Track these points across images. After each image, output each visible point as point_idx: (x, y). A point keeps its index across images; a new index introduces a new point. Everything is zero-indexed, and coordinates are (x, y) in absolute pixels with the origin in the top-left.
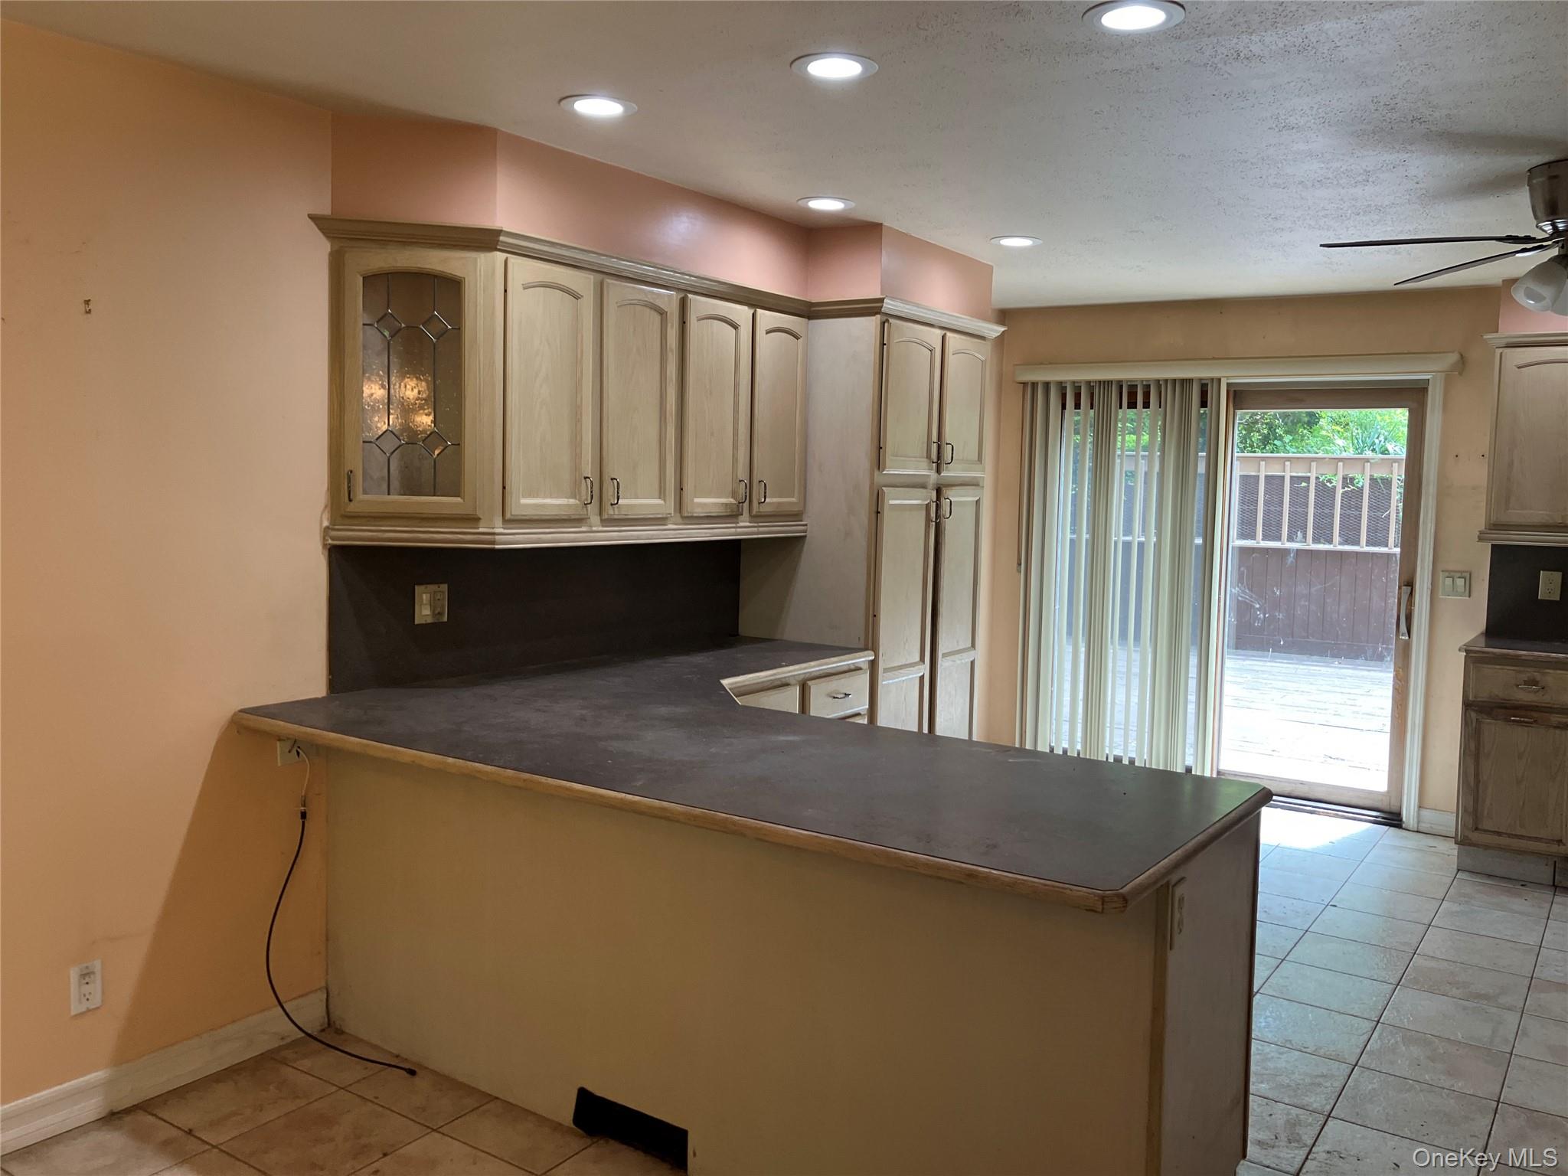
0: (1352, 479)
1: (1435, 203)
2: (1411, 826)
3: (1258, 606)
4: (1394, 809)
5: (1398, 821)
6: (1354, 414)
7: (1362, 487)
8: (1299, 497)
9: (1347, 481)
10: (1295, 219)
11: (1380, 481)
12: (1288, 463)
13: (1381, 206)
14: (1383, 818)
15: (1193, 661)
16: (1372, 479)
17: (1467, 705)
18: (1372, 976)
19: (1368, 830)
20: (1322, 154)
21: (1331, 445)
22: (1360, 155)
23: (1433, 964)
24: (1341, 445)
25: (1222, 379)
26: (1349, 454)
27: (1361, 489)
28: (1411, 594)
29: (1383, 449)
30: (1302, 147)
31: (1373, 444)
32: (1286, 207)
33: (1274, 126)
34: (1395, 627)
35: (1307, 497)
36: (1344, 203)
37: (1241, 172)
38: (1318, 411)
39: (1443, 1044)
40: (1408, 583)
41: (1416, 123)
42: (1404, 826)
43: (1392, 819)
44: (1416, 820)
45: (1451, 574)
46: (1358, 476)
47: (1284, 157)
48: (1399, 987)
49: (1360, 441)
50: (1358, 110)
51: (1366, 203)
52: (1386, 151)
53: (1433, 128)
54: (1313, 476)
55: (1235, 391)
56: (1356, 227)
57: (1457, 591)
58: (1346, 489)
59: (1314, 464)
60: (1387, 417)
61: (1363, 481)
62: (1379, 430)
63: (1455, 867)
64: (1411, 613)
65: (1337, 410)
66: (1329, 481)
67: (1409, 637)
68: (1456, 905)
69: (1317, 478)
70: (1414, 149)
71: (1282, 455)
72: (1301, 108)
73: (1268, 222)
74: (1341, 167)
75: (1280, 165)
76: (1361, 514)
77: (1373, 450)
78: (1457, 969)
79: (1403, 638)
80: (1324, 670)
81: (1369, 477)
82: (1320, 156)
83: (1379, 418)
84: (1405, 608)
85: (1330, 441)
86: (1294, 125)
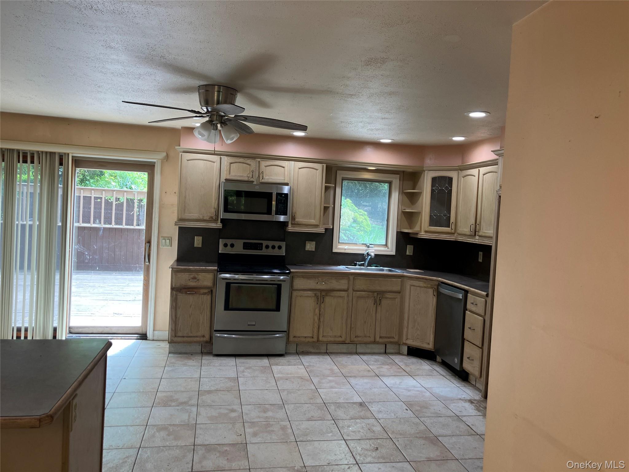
0: (119, 199)
1: (163, 93)
2: (151, 338)
3: (87, 253)
4: (144, 332)
5: (145, 337)
6: (118, 172)
7: (123, 202)
8: (98, 205)
9: (117, 199)
10: (108, 89)
11: (129, 200)
12: (93, 191)
13: (143, 90)
14: (140, 337)
15: (57, 277)
16: (127, 199)
17: (172, 289)
18: (142, 406)
19: (134, 343)
20: (123, 62)
21: (110, 185)
22: (138, 66)
23: (164, 394)
24: (114, 185)
25: (70, 154)
26: (117, 189)
27: (123, 203)
28: (150, 246)
29: (130, 187)
30: (114, 57)
31: (127, 185)
32: (104, 82)
33: (104, 45)
34: (144, 259)
35: (101, 205)
36: (129, 86)
37: (87, 62)
38: (104, 170)
39: (172, 427)
40: (148, 242)
41: (162, 58)
42: (148, 339)
43: (143, 337)
44: (152, 335)
45: (164, 238)
46: (121, 198)
47: (107, 60)
48: (153, 408)
49: (121, 183)
50: (140, 47)
51: (137, 87)
52: (149, 67)
53: (168, 62)
54: (103, 197)
55: (75, 159)
56: (132, 97)
57: (167, 245)
58: (117, 202)
59: (104, 192)
60: (131, 175)
61: (123, 199)
62: (129, 180)
63: (168, 352)
64: (150, 254)
65: (111, 171)
66: (110, 199)
67: (149, 263)
68: (170, 368)
69: (105, 198)
70: (159, 69)
71: (90, 187)
72: (117, 40)
73: (95, 87)
74: (130, 70)
75: (104, 63)
76: (123, 213)
77: (127, 187)
78: (173, 394)
79: (147, 264)
80: (109, 276)
81: (126, 198)
82: (122, 63)
83: (128, 175)
84: (147, 252)
85: (109, 183)
86: (113, 47)
